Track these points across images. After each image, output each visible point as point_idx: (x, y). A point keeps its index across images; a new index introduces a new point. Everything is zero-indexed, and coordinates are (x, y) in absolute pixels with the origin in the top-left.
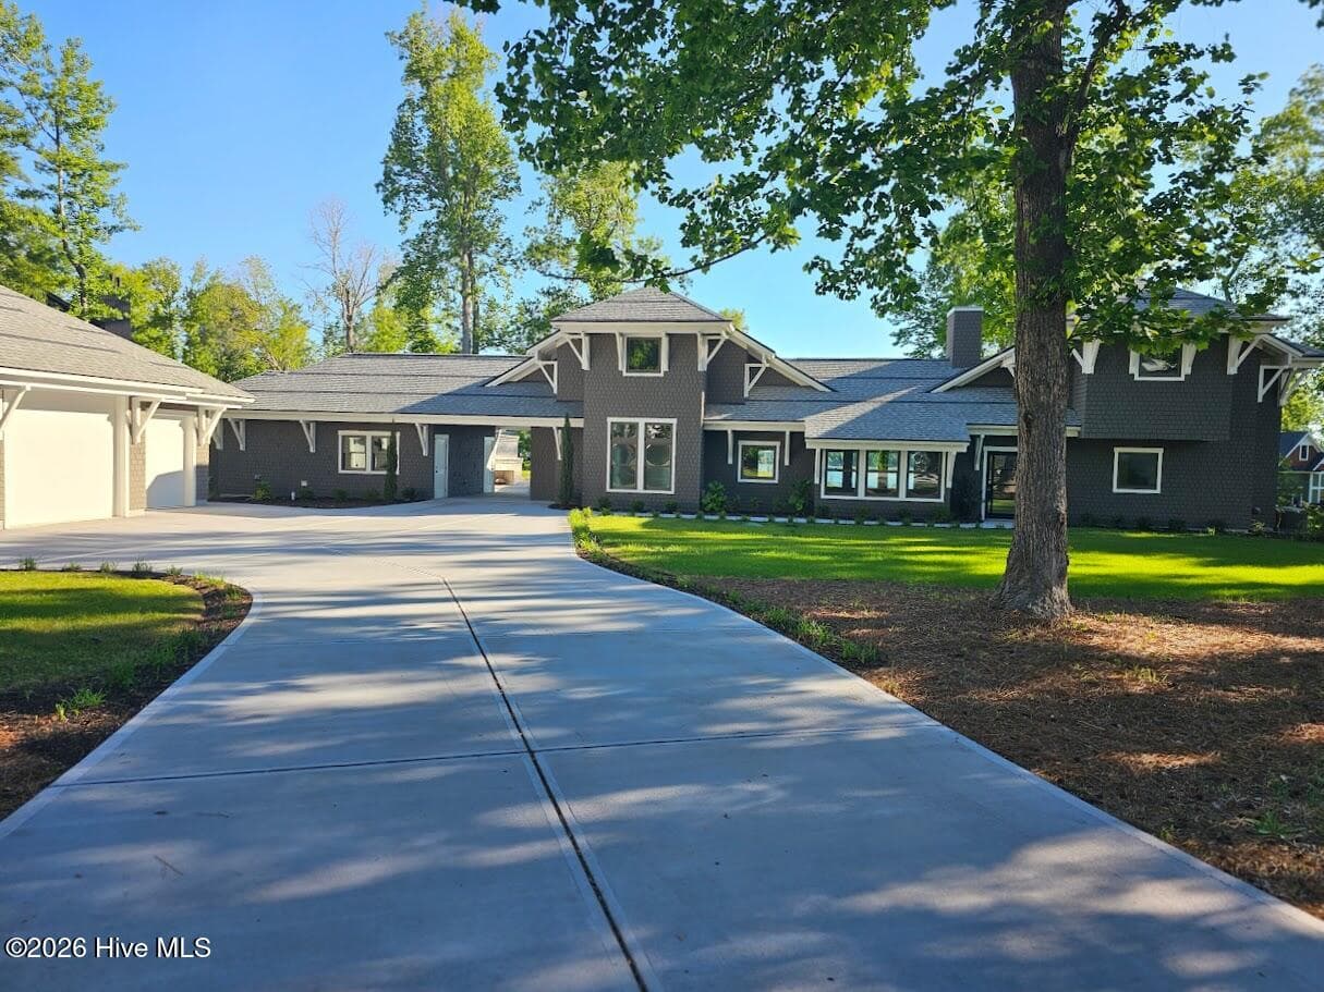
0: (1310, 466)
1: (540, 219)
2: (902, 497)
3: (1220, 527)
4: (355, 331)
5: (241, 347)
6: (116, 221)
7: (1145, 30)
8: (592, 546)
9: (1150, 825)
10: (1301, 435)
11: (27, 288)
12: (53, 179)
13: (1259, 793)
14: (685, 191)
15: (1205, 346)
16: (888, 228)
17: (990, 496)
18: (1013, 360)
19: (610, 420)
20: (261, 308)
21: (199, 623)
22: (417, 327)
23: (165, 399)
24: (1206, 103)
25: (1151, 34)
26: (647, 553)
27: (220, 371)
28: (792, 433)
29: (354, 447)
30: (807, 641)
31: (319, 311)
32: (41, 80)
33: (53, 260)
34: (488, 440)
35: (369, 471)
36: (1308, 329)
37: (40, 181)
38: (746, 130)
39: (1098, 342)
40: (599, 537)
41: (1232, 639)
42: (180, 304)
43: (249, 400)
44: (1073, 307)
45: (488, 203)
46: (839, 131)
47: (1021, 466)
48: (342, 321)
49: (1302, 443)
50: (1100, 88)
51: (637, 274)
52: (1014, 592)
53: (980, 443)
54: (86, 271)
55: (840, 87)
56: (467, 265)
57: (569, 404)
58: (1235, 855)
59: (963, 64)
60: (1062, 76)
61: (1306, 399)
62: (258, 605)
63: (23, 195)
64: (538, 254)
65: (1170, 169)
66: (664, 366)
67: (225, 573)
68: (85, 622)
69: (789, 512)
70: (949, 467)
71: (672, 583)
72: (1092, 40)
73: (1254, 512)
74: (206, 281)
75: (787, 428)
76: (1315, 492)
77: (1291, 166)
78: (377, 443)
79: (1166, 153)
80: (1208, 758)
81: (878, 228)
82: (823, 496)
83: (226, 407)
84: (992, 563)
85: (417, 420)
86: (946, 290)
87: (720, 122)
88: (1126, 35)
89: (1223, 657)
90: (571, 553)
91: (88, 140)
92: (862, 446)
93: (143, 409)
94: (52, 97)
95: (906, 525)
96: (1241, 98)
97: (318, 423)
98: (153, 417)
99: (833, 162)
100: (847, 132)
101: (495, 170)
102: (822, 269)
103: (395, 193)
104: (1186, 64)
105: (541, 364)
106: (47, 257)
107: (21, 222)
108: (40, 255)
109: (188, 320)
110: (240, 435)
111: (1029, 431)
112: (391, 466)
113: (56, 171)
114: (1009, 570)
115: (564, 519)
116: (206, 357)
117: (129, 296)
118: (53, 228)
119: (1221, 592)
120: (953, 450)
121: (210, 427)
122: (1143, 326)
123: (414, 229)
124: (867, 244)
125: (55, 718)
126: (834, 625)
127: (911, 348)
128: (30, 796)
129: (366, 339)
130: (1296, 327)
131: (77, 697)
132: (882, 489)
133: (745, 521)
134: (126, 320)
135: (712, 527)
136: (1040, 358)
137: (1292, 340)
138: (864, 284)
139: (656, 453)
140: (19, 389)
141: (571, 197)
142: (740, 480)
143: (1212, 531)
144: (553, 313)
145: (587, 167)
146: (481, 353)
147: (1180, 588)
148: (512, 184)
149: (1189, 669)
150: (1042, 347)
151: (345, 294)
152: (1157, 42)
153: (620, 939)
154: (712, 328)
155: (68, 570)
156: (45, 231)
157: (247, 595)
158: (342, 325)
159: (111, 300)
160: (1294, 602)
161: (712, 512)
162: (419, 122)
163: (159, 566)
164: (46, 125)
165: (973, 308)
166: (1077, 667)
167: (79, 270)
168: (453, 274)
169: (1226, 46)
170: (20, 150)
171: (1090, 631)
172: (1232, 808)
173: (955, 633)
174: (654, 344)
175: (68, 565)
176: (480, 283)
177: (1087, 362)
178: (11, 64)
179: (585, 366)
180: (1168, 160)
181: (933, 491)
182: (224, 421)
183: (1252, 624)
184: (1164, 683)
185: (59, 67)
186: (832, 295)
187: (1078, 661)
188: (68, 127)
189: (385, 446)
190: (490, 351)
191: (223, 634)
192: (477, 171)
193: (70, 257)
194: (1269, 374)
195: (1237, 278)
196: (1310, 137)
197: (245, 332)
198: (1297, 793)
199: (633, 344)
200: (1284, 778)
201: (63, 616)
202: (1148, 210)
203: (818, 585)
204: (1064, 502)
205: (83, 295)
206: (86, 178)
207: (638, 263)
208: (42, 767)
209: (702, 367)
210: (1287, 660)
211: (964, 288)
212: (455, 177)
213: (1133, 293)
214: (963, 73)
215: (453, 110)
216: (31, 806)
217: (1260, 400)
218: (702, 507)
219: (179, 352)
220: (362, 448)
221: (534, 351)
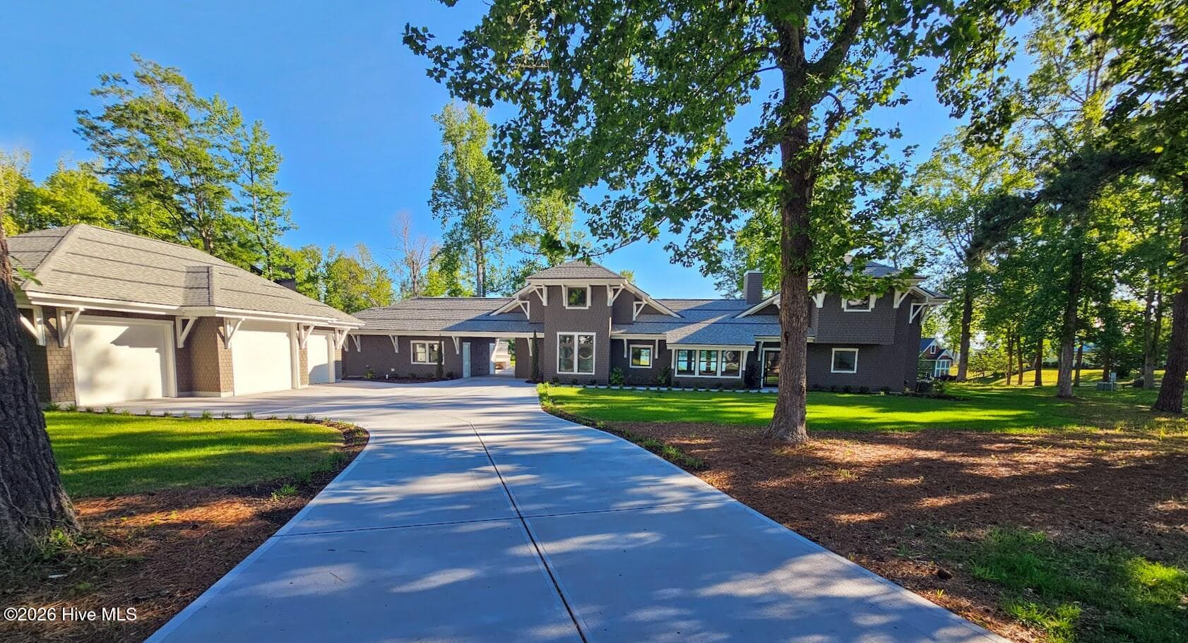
0: (936, 357)
1: (520, 221)
2: (719, 376)
3: (887, 390)
4: (418, 283)
5: (356, 293)
6: (284, 225)
7: (853, 120)
8: (549, 404)
9: (843, 553)
10: (932, 340)
11: (239, 262)
12: (250, 201)
13: (900, 535)
14: (596, 206)
15: (881, 295)
16: (710, 228)
17: (766, 375)
18: (779, 300)
19: (558, 333)
20: (366, 272)
21: (342, 448)
22: (451, 282)
23: (316, 324)
24: (885, 162)
25: (857, 122)
26: (580, 408)
27: (345, 307)
28: (659, 341)
29: (419, 349)
30: (667, 457)
31: (397, 273)
32: (241, 144)
33: (252, 246)
34: (491, 345)
35: (428, 363)
36: (937, 282)
37: (244, 202)
38: (633, 173)
39: (824, 293)
40: (554, 399)
41: (890, 453)
42: (322, 270)
43: (362, 324)
44: (811, 274)
45: (490, 211)
46: (683, 174)
47: (783, 361)
48: (410, 279)
49: (932, 344)
50: (829, 152)
51: (574, 255)
52: (777, 429)
53: (761, 346)
54: (271, 252)
55: (685, 150)
56: (479, 247)
57: (536, 325)
58: (885, 567)
59: (754, 138)
60: (808, 146)
61: (935, 320)
62: (373, 438)
63: (234, 210)
64: (519, 240)
65: (865, 198)
66: (589, 303)
67: (354, 420)
68: (282, 448)
69: (658, 384)
70: (744, 360)
71: (594, 425)
72: (825, 126)
73: (905, 383)
74: (335, 257)
75: (657, 338)
76: (938, 371)
77: (932, 191)
78: (432, 347)
79: (863, 190)
80: (875, 516)
81: (705, 228)
82: (676, 375)
83: (349, 328)
84: (766, 412)
85: (454, 334)
86: (743, 260)
87: (619, 168)
88: (843, 123)
89: (885, 462)
90: (538, 408)
91: (269, 179)
92: (697, 348)
93: (305, 330)
94: (248, 154)
95: (721, 391)
96: (904, 159)
97: (399, 337)
98: (311, 334)
99: (680, 192)
100: (688, 174)
101: (494, 193)
102: (674, 249)
103: (438, 207)
104: (875, 139)
105: (520, 303)
106: (249, 244)
107: (234, 226)
108: (245, 244)
109: (327, 278)
110: (358, 343)
111: (787, 343)
112: (440, 360)
113: (253, 197)
114: (775, 417)
115: (534, 389)
116: (337, 299)
117: (295, 265)
118: (252, 228)
119: (886, 427)
120: (746, 350)
121: (342, 339)
122: (849, 285)
123: (449, 227)
124: (699, 237)
125: (272, 500)
126: (681, 448)
127: (724, 292)
128: (263, 542)
129: (424, 288)
130: (932, 281)
131: (282, 489)
132: (708, 371)
133: (634, 389)
134: (294, 279)
135: (616, 393)
136: (793, 303)
137: (929, 289)
138: (696, 258)
139: (585, 351)
140: (239, 320)
141: (537, 208)
142: (631, 366)
143: (882, 393)
144: (526, 274)
145: (545, 193)
146: (487, 296)
147: (865, 424)
148: (503, 201)
149: (867, 470)
150: (795, 296)
151: (412, 264)
152: (861, 127)
153: (571, 614)
154: (615, 282)
155: (271, 419)
156: (247, 230)
157: (367, 432)
158: (410, 281)
159: (286, 269)
160: (923, 431)
161: (616, 384)
162: (451, 166)
163: (318, 416)
164: (245, 170)
165: (757, 270)
166: (809, 469)
167: (267, 252)
168: (471, 252)
169: (898, 130)
170: (231, 184)
171: (816, 449)
172: (884, 542)
173: (746, 451)
174: (583, 291)
175: (270, 416)
176: (486, 257)
177: (819, 301)
178: (224, 135)
179: (545, 304)
180: (864, 194)
181: (735, 372)
182: (349, 336)
183: (901, 444)
184: (854, 477)
185: (251, 137)
186: (679, 264)
187: (809, 466)
188: (257, 171)
189: (436, 349)
190: (492, 295)
191: (357, 454)
192: (483, 194)
193: (262, 245)
194: (916, 308)
195: (901, 254)
196: (943, 175)
197: (357, 285)
198: (919, 535)
199: (571, 291)
200: (913, 526)
201: (270, 444)
202: (853, 222)
203: (675, 425)
204: (805, 380)
205: (269, 265)
206: (269, 200)
207: (574, 249)
208: (267, 526)
209: (610, 304)
210: (917, 463)
211: (752, 259)
212: (472, 198)
213: (845, 267)
214: (754, 144)
215: (470, 159)
216: (263, 547)
217: (910, 322)
218: (610, 381)
219: (322, 297)
220: (423, 350)
221: (516, 296)
